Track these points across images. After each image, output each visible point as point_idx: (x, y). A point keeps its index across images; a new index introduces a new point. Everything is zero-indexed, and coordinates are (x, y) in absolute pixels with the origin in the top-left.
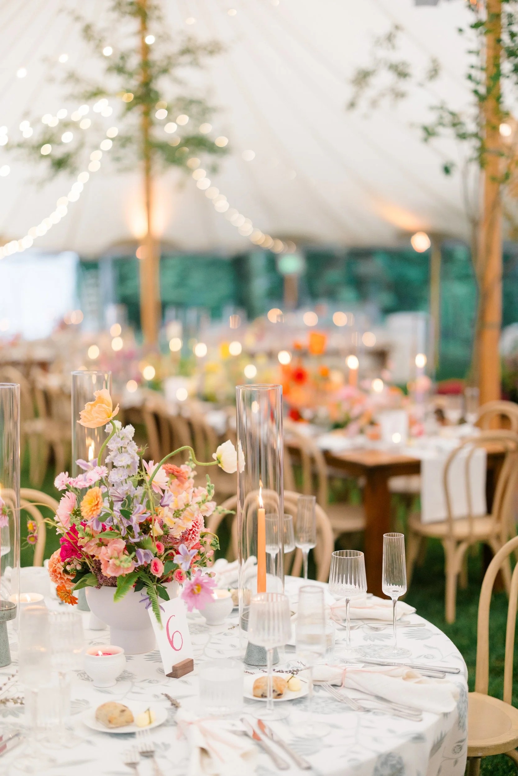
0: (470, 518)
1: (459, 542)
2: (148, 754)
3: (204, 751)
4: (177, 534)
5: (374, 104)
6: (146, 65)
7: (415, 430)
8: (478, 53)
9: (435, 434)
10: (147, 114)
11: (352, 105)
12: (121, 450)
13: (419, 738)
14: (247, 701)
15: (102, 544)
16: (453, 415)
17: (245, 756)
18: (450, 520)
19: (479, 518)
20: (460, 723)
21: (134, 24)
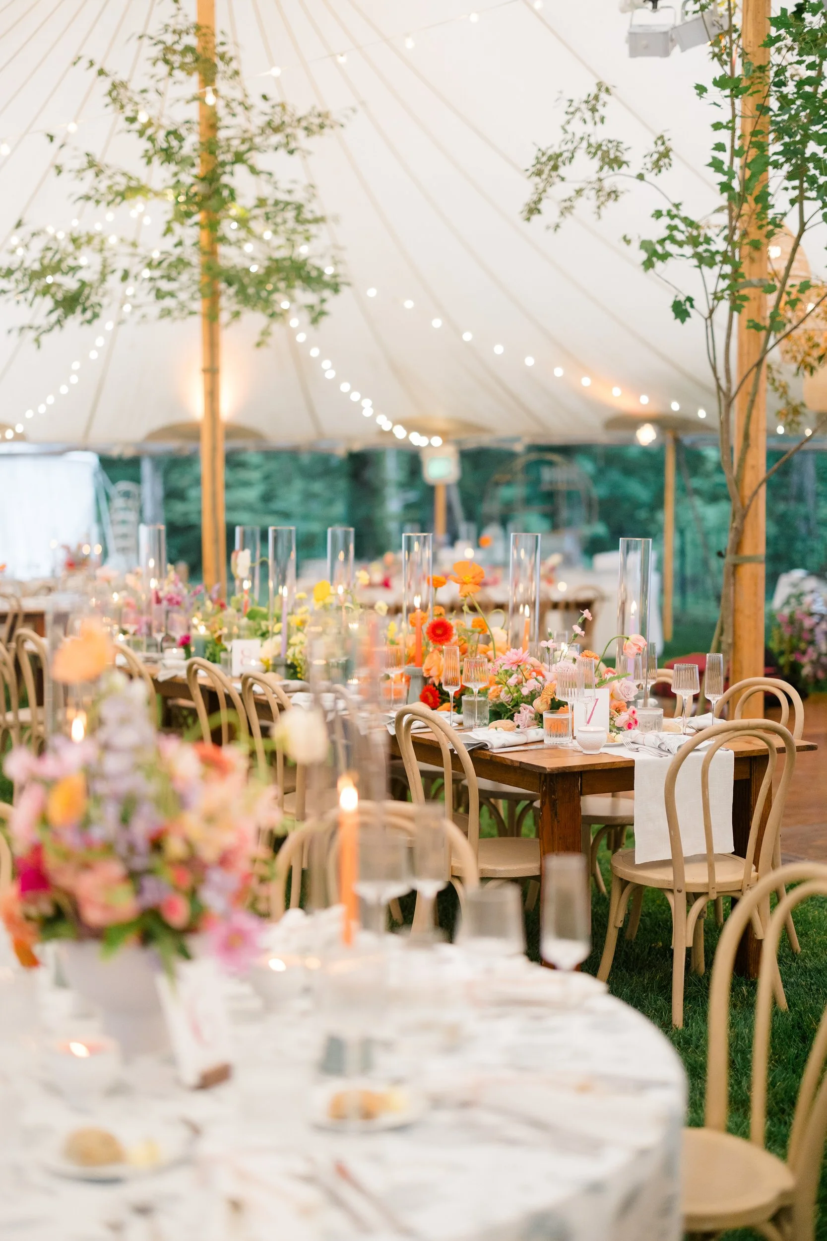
0: (709, 859)
1: (691, 898)
2: (143, 1210)
3: (236, 1206)
4: (209, 853)
5: (567, 209)
6: (210, 147)
7: (623, 718)
8: (730, 126)
9: (657, 725)
10: (212, 225)
11: (533, 210)
12: (124, 721)
13: (595, 1188)
14: (319, 1128)
15: (86, 866)
16: (684, 695)
17: (306, 1212)
18: (675, 862)
19: (723, 857)
20: (668, 1167)
21: (192, 84)
